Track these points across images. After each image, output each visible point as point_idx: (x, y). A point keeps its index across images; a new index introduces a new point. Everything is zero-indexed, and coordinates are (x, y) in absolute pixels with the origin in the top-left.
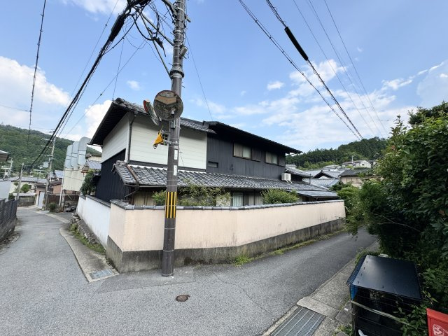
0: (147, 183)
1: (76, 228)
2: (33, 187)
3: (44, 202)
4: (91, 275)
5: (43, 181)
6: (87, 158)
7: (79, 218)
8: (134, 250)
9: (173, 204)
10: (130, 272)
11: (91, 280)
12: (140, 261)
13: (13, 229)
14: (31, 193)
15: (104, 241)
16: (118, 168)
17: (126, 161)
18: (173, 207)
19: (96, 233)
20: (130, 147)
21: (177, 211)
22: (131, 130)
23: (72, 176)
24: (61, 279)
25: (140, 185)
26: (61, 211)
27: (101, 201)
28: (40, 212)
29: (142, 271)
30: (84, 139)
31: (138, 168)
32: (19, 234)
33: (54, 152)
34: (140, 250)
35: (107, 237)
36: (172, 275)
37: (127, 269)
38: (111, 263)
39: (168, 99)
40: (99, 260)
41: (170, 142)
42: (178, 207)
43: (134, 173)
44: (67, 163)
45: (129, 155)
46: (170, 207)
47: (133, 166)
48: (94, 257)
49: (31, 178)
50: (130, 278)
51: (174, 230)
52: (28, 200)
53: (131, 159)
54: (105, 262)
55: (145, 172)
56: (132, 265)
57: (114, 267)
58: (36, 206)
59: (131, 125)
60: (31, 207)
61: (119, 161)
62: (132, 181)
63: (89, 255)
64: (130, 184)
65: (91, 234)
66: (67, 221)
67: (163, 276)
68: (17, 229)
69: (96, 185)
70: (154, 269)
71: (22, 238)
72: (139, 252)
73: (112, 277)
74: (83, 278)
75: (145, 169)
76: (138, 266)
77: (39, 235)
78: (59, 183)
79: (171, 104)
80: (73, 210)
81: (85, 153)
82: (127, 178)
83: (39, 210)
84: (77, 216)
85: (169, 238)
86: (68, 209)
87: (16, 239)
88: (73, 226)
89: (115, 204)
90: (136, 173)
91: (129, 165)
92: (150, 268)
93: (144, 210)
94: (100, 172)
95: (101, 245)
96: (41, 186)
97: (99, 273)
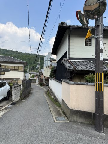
0: (80, 69)
1: (49, 93)
2: (35, 76)
3: (39, 82)
4: (55, 117)
5: (38, 73)
6: (51, 62)
7: (50, 89)
8: (76, 109)
9: (101, 82)
10: (75, 122)
11: (56, 121)
12: (80, 116)
13: (30, 91)
14: (35, 78)
15: (60, 101)
16: (64, 62)
17: (68, 58)
18: (101, 84)
19: (57, 96)
20: (69, 50)
21: (104, 87)
22: (69, 39)
23: (47, 70)
24: (44, 116)
25: (76, 70)
26: (44, 86)
27: (57, 81)
28: (38, 86)
29: (81, 123)
30: (49, 53)
31: (74, 61)
32: (32, 93)
33: (40, 62)
34: (80, 110)
35: (61, 99)
36: (103, 132)
37: (73, 120)
38: (64, 114)
39: (93, 6)
40: (59, 111)
41: (96, 37)
42: (105, 84)
43: (72, 64)
44: (44, 65)
45: (69, 54)
46: (99, 84)
47: (72, 60)
48: (56, 109)
49: (35, 73)
50: (75, 126)
51: (103, 101)
52: (34, 81)
53: (70, 57)
54: (61, 112)
55: (78, 63)
56: (75, 118)
57: (66, 117)
58: (36, 83)
59: (69, 36)
60: (35, 84)
61: (64, 59)
62: (72, 68)
63: (54, 107)
64: (71, 70)
65: (55, 96)
66: (46, 90)
67: (96, 131)
68: (31, 91)
69: (55, 74)
70: (90, 124)
71: (33, 95)
72: (79, 111)
73: (66, 122)
74: (52, 119)
75: (78, 61)
76: (80, 120)
77: (37, 95)
78: (42, 74)
79: (94, 10)
80: (48, 86)
81: (50, 60)
82: (69, 67)
83: (37, 85)
84: (49, 88)
85: (99, 105)
86: (46, 85)
87: (31, 95)
88: (48, 92)
89: (64, 81)
90: (73, 64)
91: (70, 60)
92: (86, 123)
93: (81, 85)
94: (56, 67)
95: (59, 103)
96: (37, 75)
97: (59, 118)
